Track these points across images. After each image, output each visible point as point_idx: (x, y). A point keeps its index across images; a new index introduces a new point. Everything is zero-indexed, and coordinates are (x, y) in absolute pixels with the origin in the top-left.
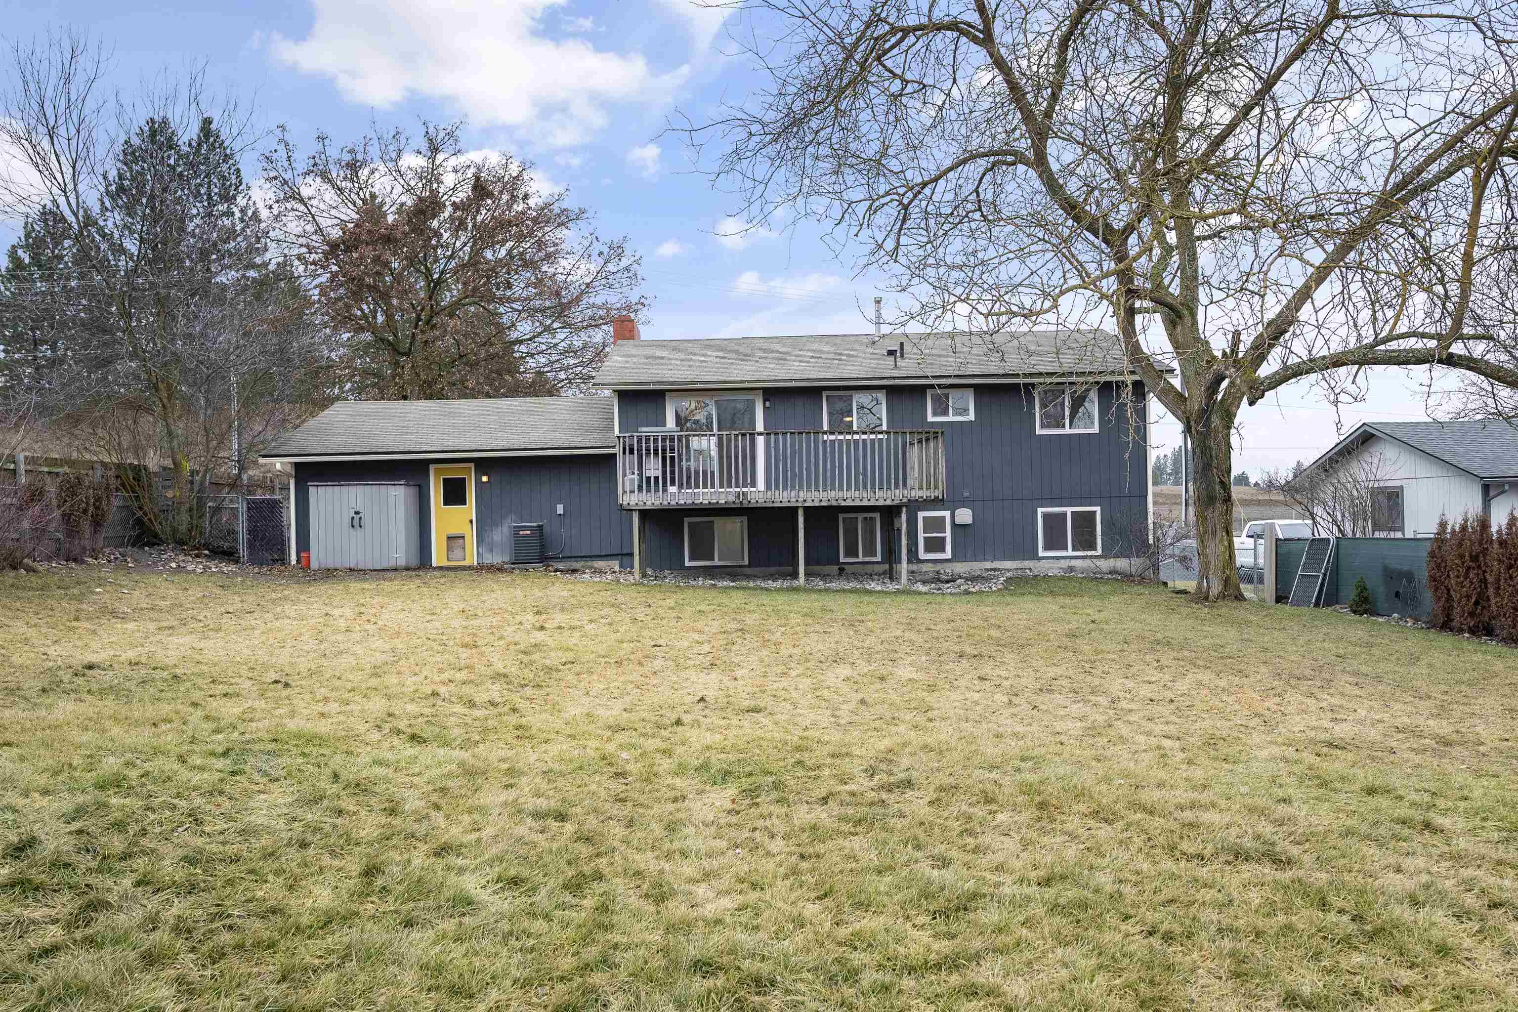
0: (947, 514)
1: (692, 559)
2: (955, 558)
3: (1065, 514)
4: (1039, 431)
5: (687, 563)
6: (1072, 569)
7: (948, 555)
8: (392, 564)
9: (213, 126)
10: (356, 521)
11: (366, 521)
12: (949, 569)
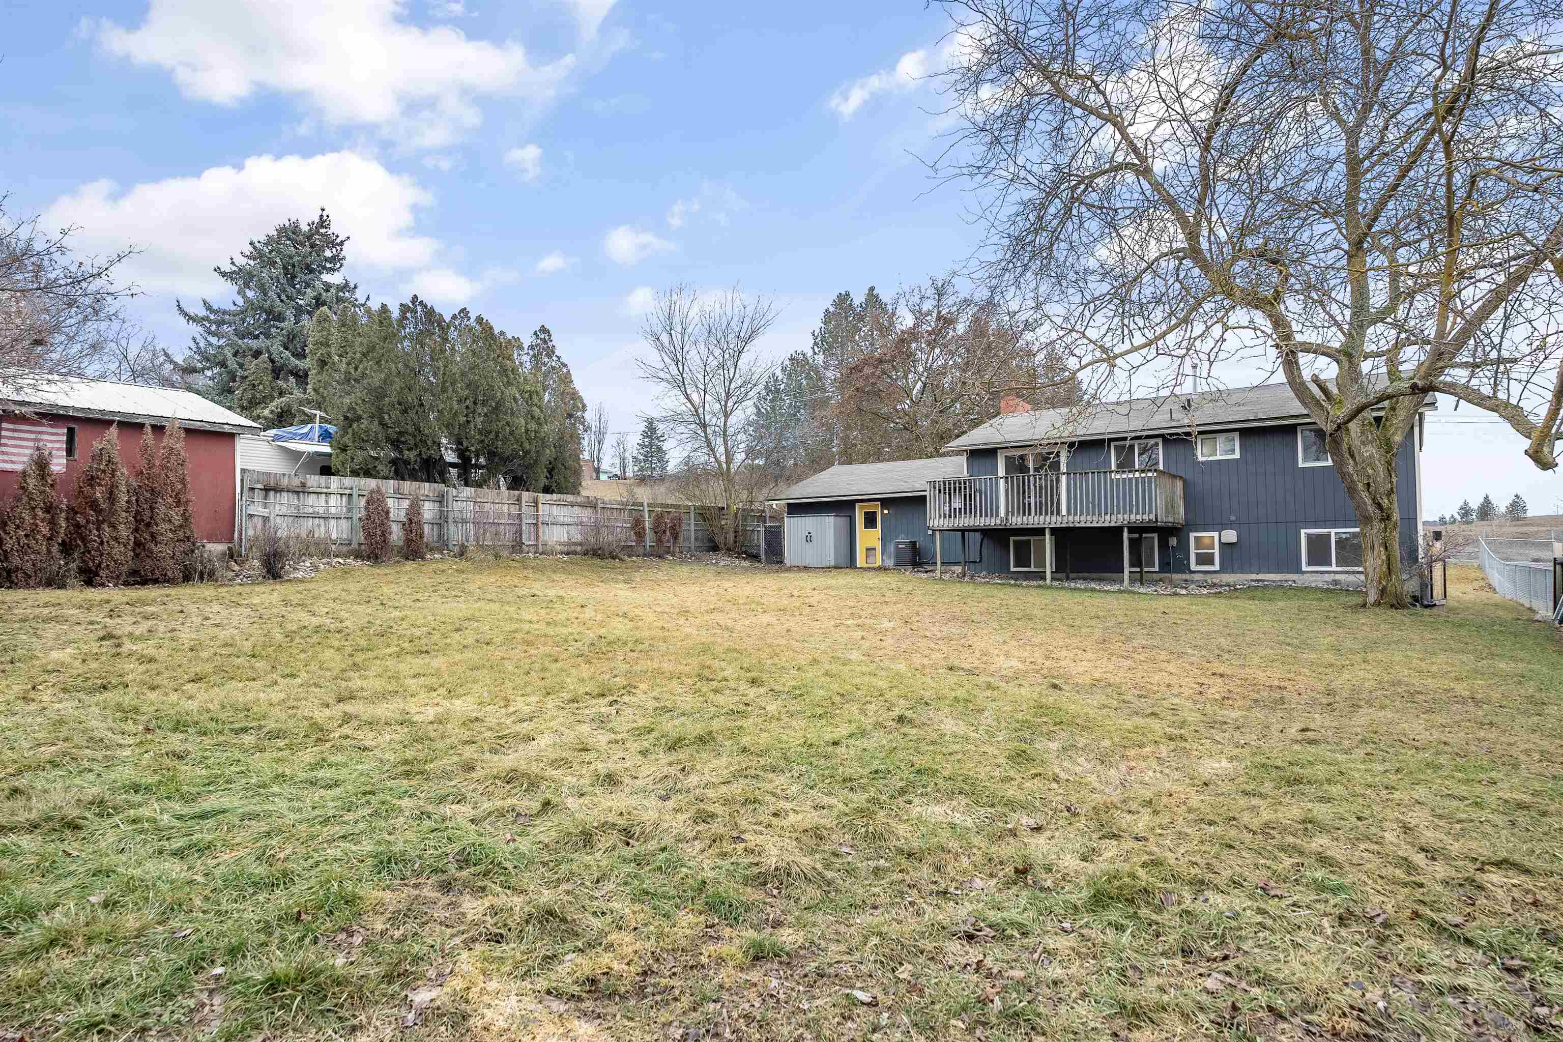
0: (1216, 535)
1: (1016, 565)
2: (1223, 570)
3: (1329, 535)
4: (1301, 464)
5: (1012, 569)
6: (1336, 582)
7: (1217, 567)
8: (827, 564)
9: (875, 292)
10: (809, 539)
11: (814, 539)
12: (1216, 579)
